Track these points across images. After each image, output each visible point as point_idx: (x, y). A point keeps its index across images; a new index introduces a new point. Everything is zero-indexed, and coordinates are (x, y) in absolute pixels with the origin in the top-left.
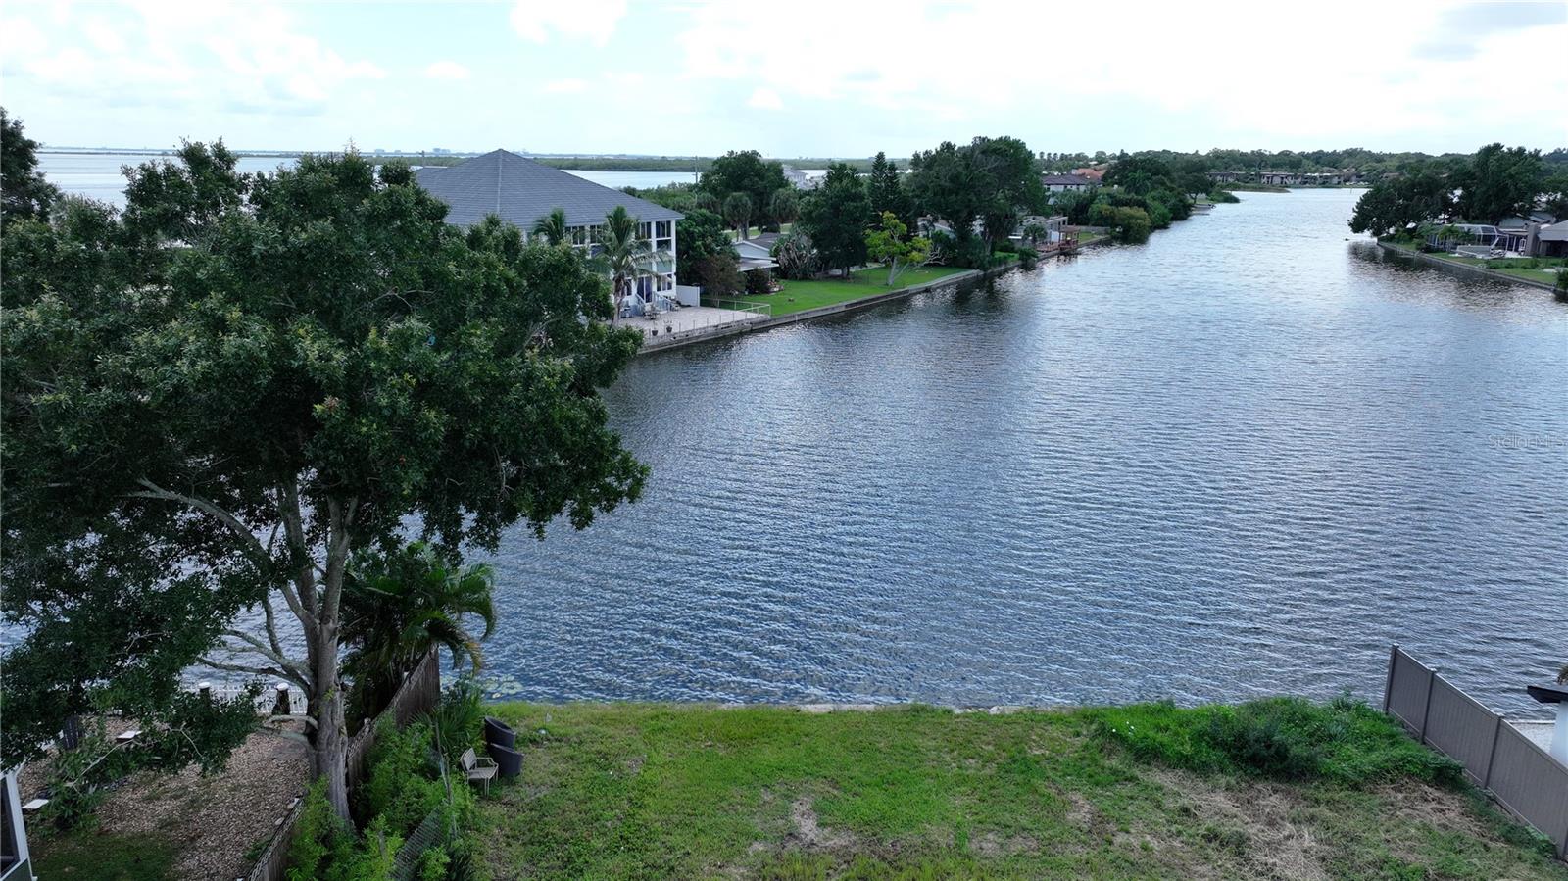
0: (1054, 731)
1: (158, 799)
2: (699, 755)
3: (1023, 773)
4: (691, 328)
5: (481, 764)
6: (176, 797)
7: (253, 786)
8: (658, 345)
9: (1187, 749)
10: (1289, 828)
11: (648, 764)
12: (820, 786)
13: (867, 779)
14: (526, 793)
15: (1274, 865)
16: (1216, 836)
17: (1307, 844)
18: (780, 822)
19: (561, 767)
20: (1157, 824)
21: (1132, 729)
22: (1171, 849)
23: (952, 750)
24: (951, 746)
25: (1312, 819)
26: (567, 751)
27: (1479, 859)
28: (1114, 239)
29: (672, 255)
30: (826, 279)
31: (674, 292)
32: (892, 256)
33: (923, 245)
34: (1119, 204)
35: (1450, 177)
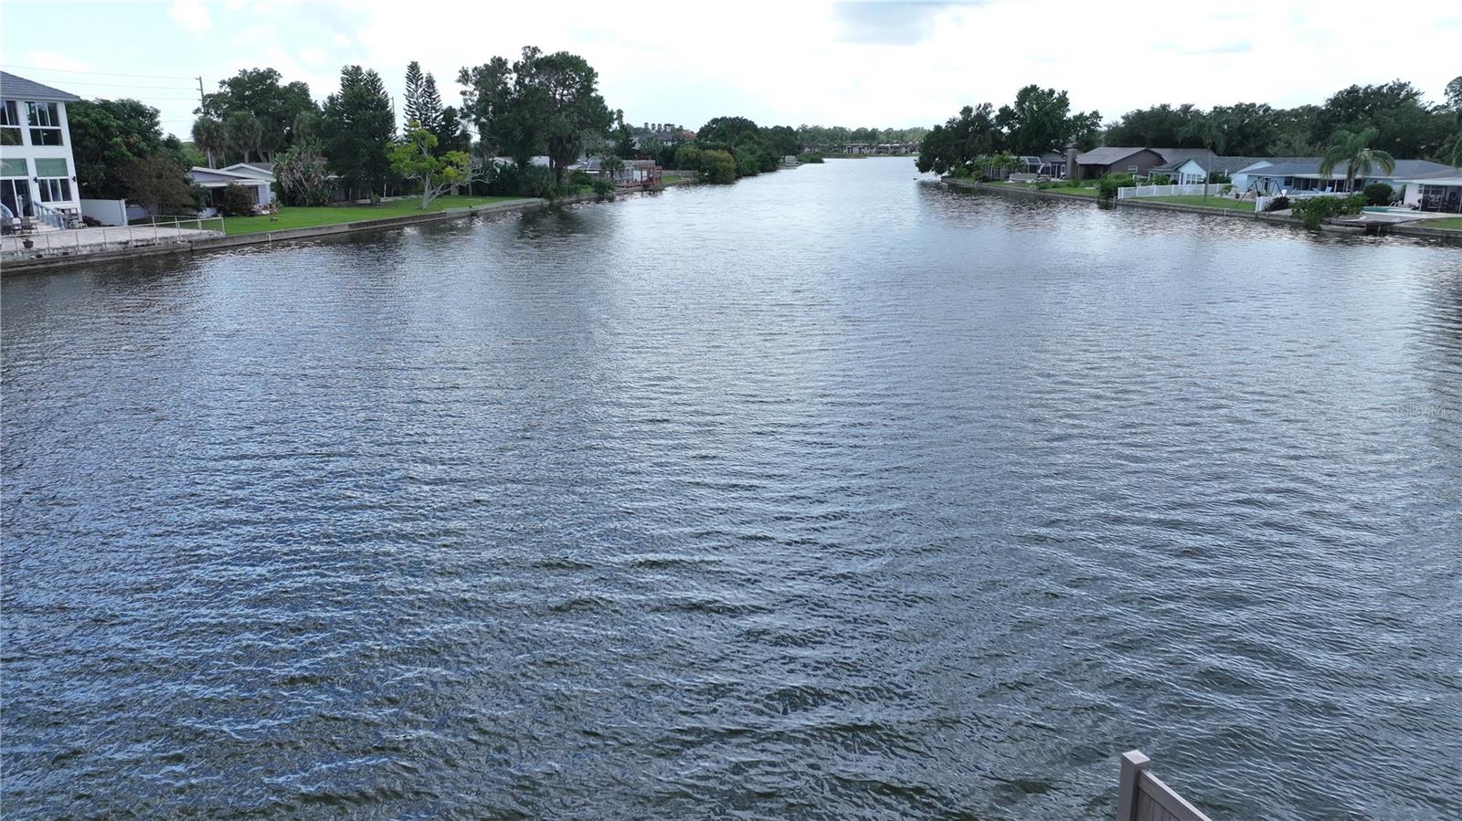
8: (6, 266)
28: (701, 182)
29: (65, 151)
30: (348, 206)
31: (75, 204)
32: (422, 173)
33: (458, 160)
34: (705, 148)
35: (997, 117)
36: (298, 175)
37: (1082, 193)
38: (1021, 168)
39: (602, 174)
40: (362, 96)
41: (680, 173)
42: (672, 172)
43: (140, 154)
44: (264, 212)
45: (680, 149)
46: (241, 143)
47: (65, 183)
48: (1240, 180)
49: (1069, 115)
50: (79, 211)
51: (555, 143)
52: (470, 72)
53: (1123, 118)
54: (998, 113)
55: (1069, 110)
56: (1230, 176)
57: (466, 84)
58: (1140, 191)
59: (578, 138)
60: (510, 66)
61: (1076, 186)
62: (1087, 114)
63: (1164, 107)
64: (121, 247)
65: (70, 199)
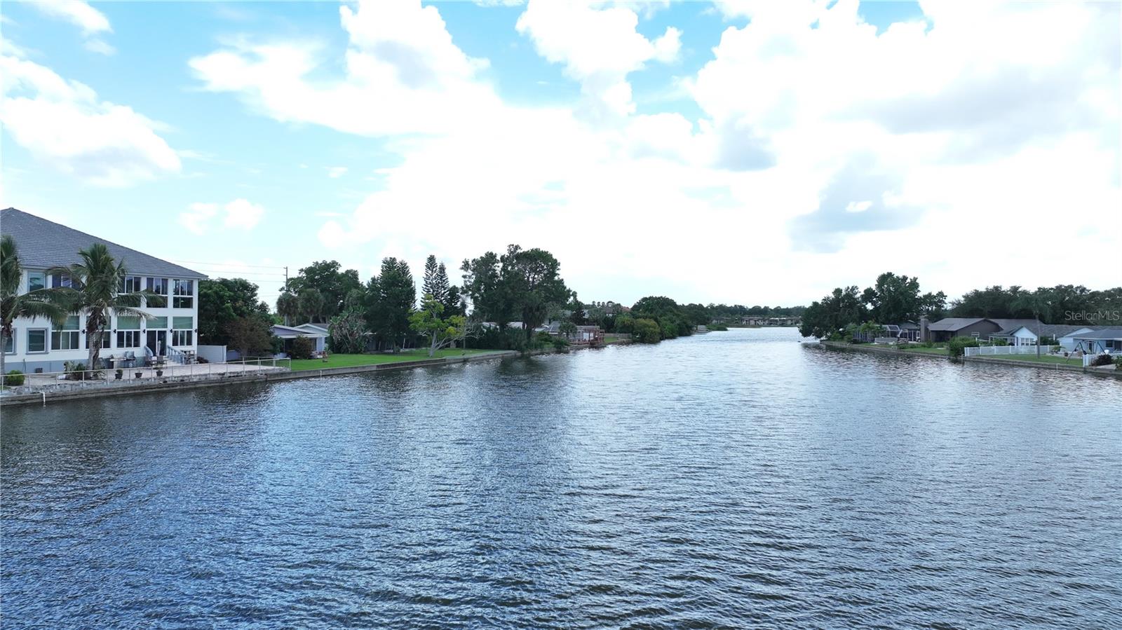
4: (188, 375)
8: (142, 388)
28: (634, 342)
29: (193, 312)
30: (377, 354)
31: (194, 348)
32: (431, 331)
33: (458, 322)
34: (637, 318)
35: (862, 296)
36: (345, 331)
37: (935, 352)
38: (885, 334)
39: (560, 334)
40: (395, 278)
41: (618, 335)
42: (612, 334)
43: (242, 314)
44: (318, 357)
45: (618, 318)
46: (309, 310)
47: (189, 333)
48: (1067, 342)
49: (920, 295)
50: (196, 353)
51: (527, 311)
52: (470, 263)
53: (964, 297)
54: (863, 293)
55: (919, 291)
56: (1058, 339)
57: (467, 271)
58: (982, 350)
59: (544, 308)
60: (498, 258)
61: (929, 347)
62: (934, 293)
63: (997, 288)
64: (219, 377)
65: (191, 344)
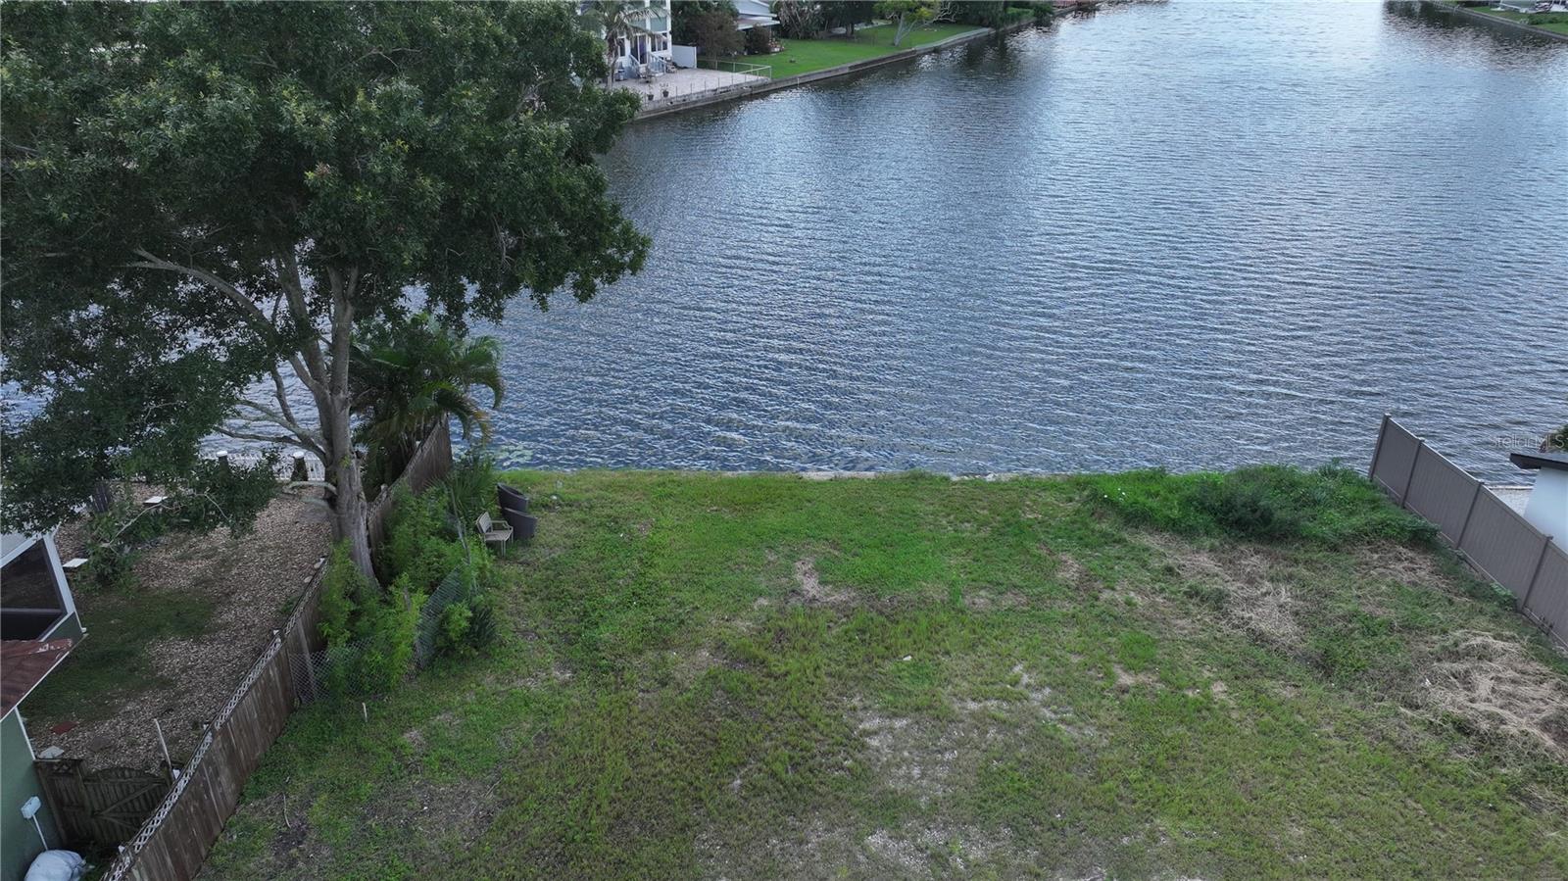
0: (1049, 497)
1: (191, 559)
2: (705, 519)
3: (1016, 535)
4: (687, 92)
5: (496, 527)
6: (207, 557)
7: (279, 547)
8: (654, 111)
9: (1176, 513)
10: (1267, 586)
11: (657, 528)
12: (821, 547)
13: (865, 541)
14: (541, 554)
15: (1250, 618)
16: (1197, 593)
17: (1282, 600)
18: (784, 580)
19: (573, 530)
20: (1141, 582)
21: (1123, 494)
22: (1154, 605)
23: (949, 515)
24: (948, 510)
25: (1289, 578)
26: (577, 515)
27: (1443, 612)
29: (667, 13)
31: (670, 52)
36: (794, 11)
44: (775, 50)
47: (665, 35)
50: (671, 58)
65: (668, 48)
